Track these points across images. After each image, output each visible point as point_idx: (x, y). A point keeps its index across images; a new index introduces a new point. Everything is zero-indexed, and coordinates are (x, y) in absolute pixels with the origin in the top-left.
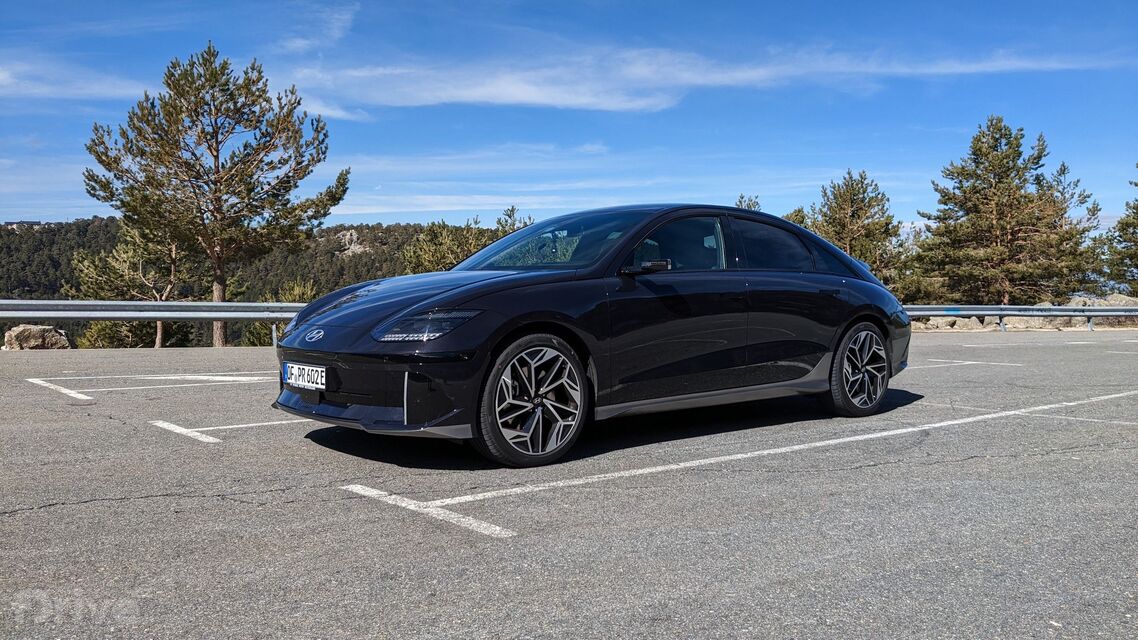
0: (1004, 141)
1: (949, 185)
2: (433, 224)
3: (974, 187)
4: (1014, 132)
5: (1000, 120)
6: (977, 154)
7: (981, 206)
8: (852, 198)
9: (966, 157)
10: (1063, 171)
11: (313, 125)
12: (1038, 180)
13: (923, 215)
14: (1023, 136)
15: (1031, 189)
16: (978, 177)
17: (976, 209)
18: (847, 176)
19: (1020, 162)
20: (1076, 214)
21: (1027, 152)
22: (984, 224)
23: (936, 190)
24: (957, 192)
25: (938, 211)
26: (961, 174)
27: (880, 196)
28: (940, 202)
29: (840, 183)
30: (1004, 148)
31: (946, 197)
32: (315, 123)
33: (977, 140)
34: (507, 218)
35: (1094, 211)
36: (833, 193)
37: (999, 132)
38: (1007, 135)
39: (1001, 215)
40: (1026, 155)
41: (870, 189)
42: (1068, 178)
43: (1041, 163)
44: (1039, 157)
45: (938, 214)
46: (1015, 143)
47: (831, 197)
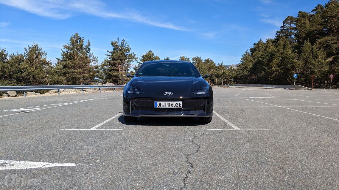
0: (79, 40)
1: (65, 51)
3: (73, 52)
4: (81, 38)
5: (77, 34)
6: (73, 43)
7: (75, 58)
9: (70, 43)
14: (84, 39)
16: (73, 49)
18: (33, 45)
19: (84, 46)
21: (85, 44)
22: (76, 62)
23: (62, 52)
24: (68, 53)
26: (68, 48)
27: (43, 52)
28: (62, 55)
30: (79, 42)
31: (64, 54)
33: (71, 39)
37: (77, 37)
39: (80, 61)
41: (40, 49)
44: (89, 46)
45: (62, 59)
46: (82, 41)
47: (28, 51)
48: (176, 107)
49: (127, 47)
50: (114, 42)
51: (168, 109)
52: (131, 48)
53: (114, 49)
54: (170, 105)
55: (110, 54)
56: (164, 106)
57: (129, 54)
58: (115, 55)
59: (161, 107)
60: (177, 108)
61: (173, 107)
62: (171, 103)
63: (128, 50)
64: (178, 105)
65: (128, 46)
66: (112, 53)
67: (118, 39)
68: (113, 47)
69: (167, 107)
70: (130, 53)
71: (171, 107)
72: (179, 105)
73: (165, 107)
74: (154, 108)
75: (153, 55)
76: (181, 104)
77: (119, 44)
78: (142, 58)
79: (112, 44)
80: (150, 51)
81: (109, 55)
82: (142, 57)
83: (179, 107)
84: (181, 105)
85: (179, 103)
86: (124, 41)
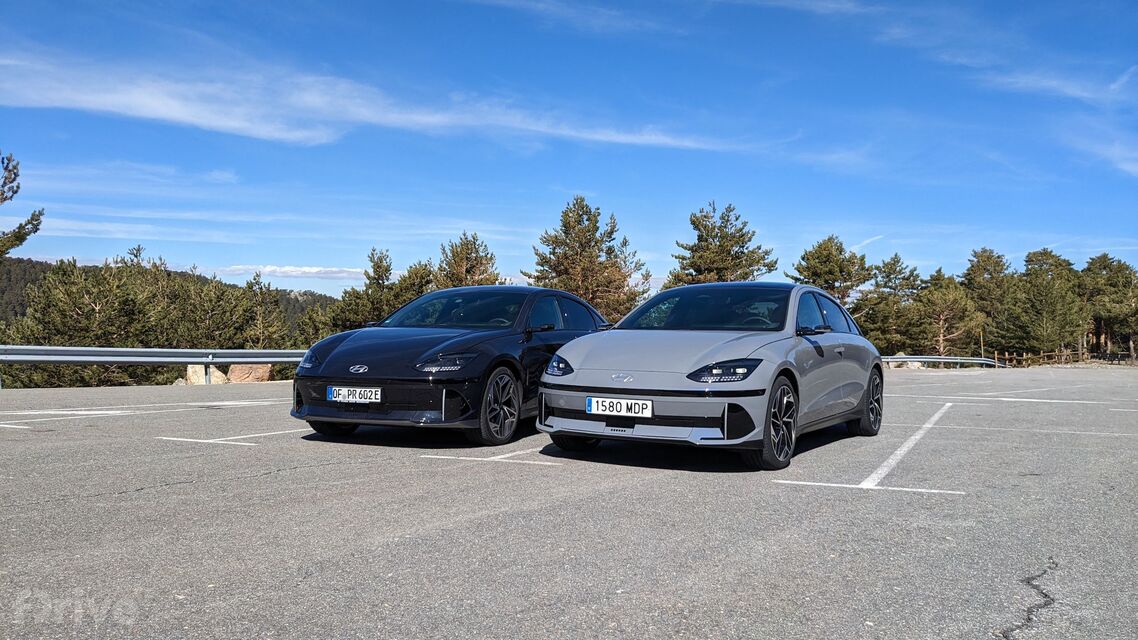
0: (585, 217)
1: (546, 250)
2: (62, 262)
3: (565, 254)
4: (593, 210)
5: (583, 200)
6: (567, 228)
7: (571, 270)
8: (467, 256)
9: (559, 228)
10: (625, 243)
11: (3, 163)
12: (610, 251)
13: (525, 274)
14: (599, 214)
15: (603, 258)
16: (567, 245)
17: (566, 272)
18: (463, 237)
19: (598, 235)
20: (634, 280)
21: (603, 227)
22: (573, 284)
23: (537, 254)
24: (552, 256)
25: (537, 271)
26: (554, 242)
27: (489, 256)
28: (538, 264)
29: (458, 244)
30: (587, 223)
31: (543, 261)
32: (6, 161)
33: (565, 214)
34: (133, 257)
35: (647, 277)
36: (452, 252)
37: (581, 209)
38: (588, 213)
39: (585, 278)
40: (601, 230)
41: (481, 249)
42: (628, 250)
43: (613, 237)
44: (612, 233)
45: (536, 274)
46: (594, 219)
47: (449, 254)
48: (368, 401)
49: (741, 230)
50: (699, 215)
51: (352, 404)
52: (754, 232)
53: (700, 238)
54: (357, 395)
55: (688, 254)
56: (344, 397)
57: (746, 251)
58: (700, 257)
59: (340, 399)
60: (370, 403)
61: (363, 401)
62: (358, 390)
63: (742, 238)
64: (373, 397)
65: (745, 224)
66: (693, 249)
67: (712, 205)
68: (697, 233)
69: (351, 400)
70: (751, 249)
71: (358, 400)
72: (373, 395)
73: (347, 400)
74: (325, 400)
75: (841, 250)
76: (379, 393)
77: (714, 220)
78: (803, 263)
79: (693, 223)
80: (830, 239)
81: (684, 258)
82: (803, 259)
83: (374, 400)
84: (379, 396)
85: (373, 390)
86: (729, 209)
